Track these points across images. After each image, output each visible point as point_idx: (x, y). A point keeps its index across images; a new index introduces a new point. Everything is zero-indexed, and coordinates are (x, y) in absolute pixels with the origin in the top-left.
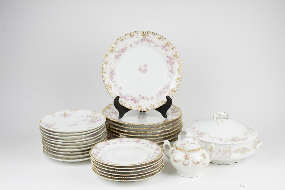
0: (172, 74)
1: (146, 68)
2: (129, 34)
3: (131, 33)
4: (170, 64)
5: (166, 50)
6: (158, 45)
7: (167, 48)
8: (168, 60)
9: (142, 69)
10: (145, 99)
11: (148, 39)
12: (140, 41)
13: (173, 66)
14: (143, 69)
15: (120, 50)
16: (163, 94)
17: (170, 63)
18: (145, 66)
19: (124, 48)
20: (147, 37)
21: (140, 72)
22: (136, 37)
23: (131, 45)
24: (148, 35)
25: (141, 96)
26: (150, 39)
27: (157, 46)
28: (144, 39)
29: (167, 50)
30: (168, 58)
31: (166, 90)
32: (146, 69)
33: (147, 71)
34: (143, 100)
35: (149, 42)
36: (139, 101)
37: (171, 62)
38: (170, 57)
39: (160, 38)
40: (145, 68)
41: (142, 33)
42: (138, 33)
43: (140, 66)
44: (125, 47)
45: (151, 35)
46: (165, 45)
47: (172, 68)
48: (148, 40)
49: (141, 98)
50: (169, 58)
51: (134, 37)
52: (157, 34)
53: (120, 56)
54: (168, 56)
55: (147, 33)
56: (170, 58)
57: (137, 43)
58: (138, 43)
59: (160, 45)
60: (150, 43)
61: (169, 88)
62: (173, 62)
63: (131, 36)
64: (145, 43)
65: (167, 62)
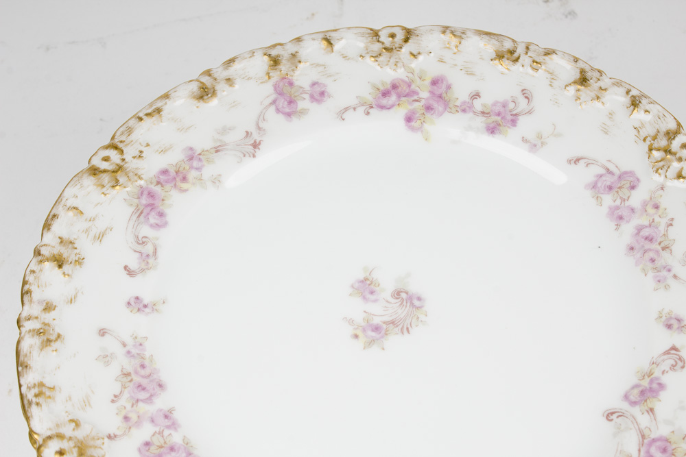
0: (522, 120)
1: (387, 284)
2: (33, 267)
3: (37, 253)
4: (439, 107)
5: (319, 95)
6: (252, 129)
7: (303, 77)
8: (400, 113)
9: (377, 321)
10: (665, 379)
11: (165, 172)
12: (145, 231)
13: (461, 92)
14: (380, 311)
15: (124, 401)
16: (662, 228)
17: (429, 108)
18: (366, 287)
19: (122, 362)
20: (151, 166)
21: (395, 341)
22: (100, 237)
23: (137, 304)
24: (129, 152)
25: (625, 406)
26: (173, 158)
27: (256, 137)
28: (151, 195)
29: (318, 89)
30: (382, 107)
31: (637, 198)
32: (397, 294)
33: (414, 288)
34: (665, 404)
35: (192, 175)
36: (663, 431)
37: (424, 94)
38: (385, 94)
39: (205, 93)
40: (387, 295)
41: (89, 181)
42: (69, 203)
43: (351, 322)
44: (120, 351)
45: (146, 132)
46: (276, 87)
47: (478, 104)
48: (174, 177)
49: (636, 411)
50: (384, 102)
51: (85, 246)
53: (174, 426)
54: (370, 99)
55: (113, 154)
56: (393, 98)
57: (145, 257)
58: (149, 249)
59: (262, 117)
60: (208, 171)
61: (631, 173)
62: (435, 83)
63: (60, 262)
64: (177, 204)
65: (413, 129)
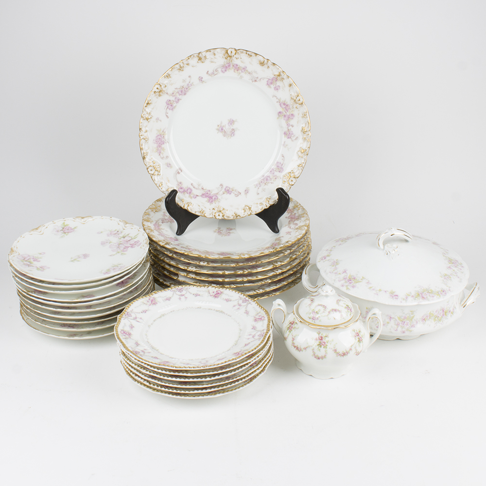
0: (290, 139)
1: (234, 127)
2: (195, 55)
3: (199, 53)
4: (286, 118)
5: (276, 89)
6: (259, 78)
7: (279, 83)
8: (280, 109)
9: (224, 128)
10: (232, 194)
11: (237, 65)
12: (220, 70)
13: (292, 122)
14: (227, 128)
15: (176, 90)
16: (270, 182)
17: (285, 116)
18: (232, 122)
19: (185, 85)
20: (236, 61)
21: (221, 134)
22: (212, 62)
23: (201, 79)
24: (237, 56)
25: (224, 187)
26: (242, 65)
27: (258, 80)
28: (229, 66)
29: (278, 88)
30: (280, 105)
31: (277, 173)
32: (233, 130)
33: (236, 133)
34: (226, 196)
35: (240, 71)
36: (219, 197)
37: (288, 113)
38: (284, 104)
39: (262, 64)
40: (232, 128)
41: (224, 52)
42: (215, 52)
43: (221, 123)
44: (187, 82)
45: (244, 56)
46: (274, 78)
47: (290, 127)
48: (237, 68)
49: (223, 190)
50: (282, 105)
51: (207, 62)
52: (256, 54)
53: (177, 102)
54: (281, 101)
55: (234, 52)
56: (284, 106)
57: (213, 73)
58: (216, 73)
59: (264, 78)
60: (243, 74)
61: (283, 170)
62: (292, 115)
63: (200, 59)
64: (231, 73)
65: (278, 114)
